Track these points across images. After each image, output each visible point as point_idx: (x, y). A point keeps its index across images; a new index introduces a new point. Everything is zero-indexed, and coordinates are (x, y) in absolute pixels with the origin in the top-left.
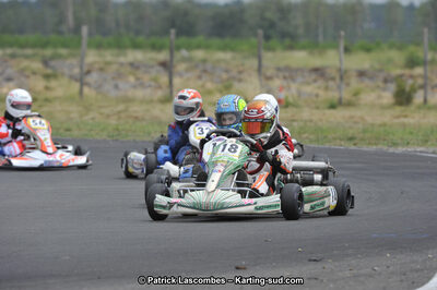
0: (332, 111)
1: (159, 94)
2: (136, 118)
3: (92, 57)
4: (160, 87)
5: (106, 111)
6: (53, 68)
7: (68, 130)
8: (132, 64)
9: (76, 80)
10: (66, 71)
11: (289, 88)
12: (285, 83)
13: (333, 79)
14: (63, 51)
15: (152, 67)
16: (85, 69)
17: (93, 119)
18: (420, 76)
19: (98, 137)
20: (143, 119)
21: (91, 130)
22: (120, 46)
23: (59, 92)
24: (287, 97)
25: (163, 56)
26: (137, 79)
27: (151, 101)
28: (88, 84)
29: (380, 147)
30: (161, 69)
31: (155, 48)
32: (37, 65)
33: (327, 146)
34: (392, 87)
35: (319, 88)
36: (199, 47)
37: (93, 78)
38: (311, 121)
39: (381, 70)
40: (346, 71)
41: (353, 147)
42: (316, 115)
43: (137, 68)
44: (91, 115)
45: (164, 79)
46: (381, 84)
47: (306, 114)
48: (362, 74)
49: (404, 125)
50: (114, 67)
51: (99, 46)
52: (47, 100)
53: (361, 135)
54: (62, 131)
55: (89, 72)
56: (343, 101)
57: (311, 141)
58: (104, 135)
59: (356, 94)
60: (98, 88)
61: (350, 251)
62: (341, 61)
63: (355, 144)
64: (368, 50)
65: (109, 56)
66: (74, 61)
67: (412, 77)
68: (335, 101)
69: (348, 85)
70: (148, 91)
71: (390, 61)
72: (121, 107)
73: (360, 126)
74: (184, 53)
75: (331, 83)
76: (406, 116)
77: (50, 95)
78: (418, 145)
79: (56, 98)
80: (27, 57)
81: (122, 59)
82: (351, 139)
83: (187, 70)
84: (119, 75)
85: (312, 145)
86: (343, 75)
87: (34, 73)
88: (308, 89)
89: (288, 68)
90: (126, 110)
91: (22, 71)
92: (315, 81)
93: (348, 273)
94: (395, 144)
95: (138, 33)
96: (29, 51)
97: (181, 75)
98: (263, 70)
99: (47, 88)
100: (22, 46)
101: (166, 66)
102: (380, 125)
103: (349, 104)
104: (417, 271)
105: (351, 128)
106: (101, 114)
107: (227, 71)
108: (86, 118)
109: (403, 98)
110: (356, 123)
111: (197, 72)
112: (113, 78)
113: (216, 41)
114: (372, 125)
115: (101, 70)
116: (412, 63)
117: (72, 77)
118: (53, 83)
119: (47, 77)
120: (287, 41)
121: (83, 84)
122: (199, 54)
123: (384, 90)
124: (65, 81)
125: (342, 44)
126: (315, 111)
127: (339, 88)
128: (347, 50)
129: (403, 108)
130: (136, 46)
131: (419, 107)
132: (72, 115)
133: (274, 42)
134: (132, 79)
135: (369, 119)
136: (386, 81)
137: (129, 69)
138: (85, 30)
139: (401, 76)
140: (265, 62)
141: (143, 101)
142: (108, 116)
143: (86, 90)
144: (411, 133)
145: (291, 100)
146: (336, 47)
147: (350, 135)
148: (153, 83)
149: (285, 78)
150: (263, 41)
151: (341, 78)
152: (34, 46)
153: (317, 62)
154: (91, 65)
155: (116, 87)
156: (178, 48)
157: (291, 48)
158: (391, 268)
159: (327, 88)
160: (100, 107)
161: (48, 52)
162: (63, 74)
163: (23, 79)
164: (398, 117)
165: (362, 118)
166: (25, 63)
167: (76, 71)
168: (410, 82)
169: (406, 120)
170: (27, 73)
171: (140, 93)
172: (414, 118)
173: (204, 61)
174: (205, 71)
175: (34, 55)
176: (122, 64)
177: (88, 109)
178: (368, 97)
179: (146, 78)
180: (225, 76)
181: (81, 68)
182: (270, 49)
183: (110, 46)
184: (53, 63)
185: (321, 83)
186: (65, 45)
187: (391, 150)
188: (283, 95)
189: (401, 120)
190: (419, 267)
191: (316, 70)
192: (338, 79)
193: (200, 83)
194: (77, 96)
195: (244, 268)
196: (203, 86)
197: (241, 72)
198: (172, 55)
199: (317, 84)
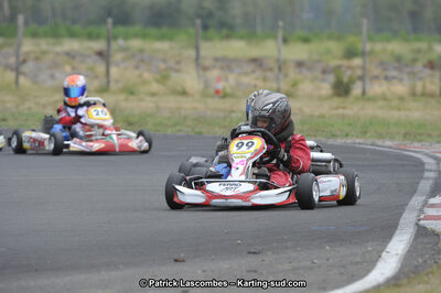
1: (96, 84)
3: (28, 46)
4: (96, 77)
5: (43, 101)
7: (4, 120)
8: (68, 54)
9: (12, 70)
10: (2, 60)
11: (227, 79)
12: (222, 74)
13: (271, 69)
15: (88, 56)
16: (21, 58)
17: (29, 109)
18: (358, 67)
21: (26, 120)
22: (56, 35)
24: (224, 88)
25: (99, 45)
26: (74, 68)
28: (25, 74)
29: (319, 138)
30: (97, 58)
31: (90, 37)
34: (331, 78)
35: (256, 79)
36: (136, 36)
37: (29, 67)
39: (319, 61)
40: (284, 62)
43: (73, 57)
44: (27, 105)
45: (101, 68)
46: (320, 75)
48: (300, 64)
49: (343, 117)
50: (51, 56)
51: (35, 35)
55: (24, 61)
59: (295, 85)
60: (34, 78)
61: (289, 244)
62: (279, 51)
64: (306, 40)
65: (44, 44)
66: (10, 50)
67: (350, 68)
69: (286, 76)
71: (329, 52)
74: (121, 42)
75: (269, 74)
76: (344, 108)
78: (357, 137)
81: (58, 49)
83: (124, 60)
84: (55, 65)
86: (281, 65)
88: (246, 80)
89: (223, 59)
92: (253, 72)
93: (287, 266)
94: (334, 136)
95: (74, 22)
97: (117, 65)
98: (201, 60)
101: (103, 55)
102: (319, 117)
104: (357, 263)
106: (38, 104)
107: (164, 61)
108: (22, 108)
109: (342, 89)
110: (295, 113)
111: (134, 62)
112: (49, 68)
113: (153, 31)
114: (311, 116)
115: (37, 59)
116: (350, 54)
117: (7, 67)
120: (225, 31)
121: (18, 73)
122: (136, 44)
123: (323, 80)
125: (280, 35)
127: (277, 79)
128: (285, 41)
129: (341, 99)
130: (72, 35)
131: (357, 99)
132: (8, 105)
133: (211, 32)
134: (68, 68)
135: (307, 111)
136: (324, 72)
137: (65, 58)
138: (21, 19)
139: (339, 67)
140: (202, 53)
142: (44, 106)
143: (22, 80)
144: (350, 125)
145: (228, 90)
146: (275, 38)
148: (89, 73)
149: (222, 68)
150: (200, 31)
151: (280, 69)
153: (255, 52)
154: (28, 53)
155: (52, 77)
156: (115, 38)
157: (228, 37)
158: (331, 261)
159: (265, 79)
160: (36, 97)
164: (337, 108)
165: (301, 110)
167: (12, 60)
168: (349, 72)
169: (344, 112)
172: (352, 109)
173: (141, 51)
174: (142, 61)
176: (57, 54)
177: (23, 99)
178: (306, 87)
179: (83, 68)
180: (162, 66)
181: (17, 56)
182: (207, 39)
183: (46, 35)
185: (259, 73)
188: (220, 86)
189: (340, 111)
190: (358, 259)
191: (254, 60)
192: (276, 70)
193: (136, 73)
194: (13, 86)
195: (183, 261)
196: (140, 76)
197: (178, 62)
198: (109, 45)
199: (255, 75)
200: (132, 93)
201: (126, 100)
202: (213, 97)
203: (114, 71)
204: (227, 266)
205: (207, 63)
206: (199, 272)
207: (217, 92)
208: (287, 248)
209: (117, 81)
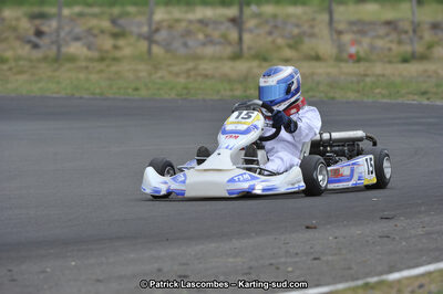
0: (406, 65)
1: (229, 50)
2: (206, 76)
3: (160, 14)
4: (230, 43)
5: (176, 69)
6: (120, 26)
7: (136, 89)
8: (201, 22)
9: (145, 39)
10: (135, 29)
11: (360, 42)
13: (406, 32)
14: (131, 9)
15: (221, 23)
16: (154, 27)
17: (162, 78)
19: (166, 97)
20: (213, 77)
21: (159, 89)
22: (189, 3)
23: (127, 51)
24: (358, 52)
25: (232, 12)
26: (207, 36)
27: (220, 59)
28: (157, 43)
30: (230, 25)
32: (106, 24)
33: (400, 100)
35: (391, 42)
37: (160, 37)
38: (383, 76)
40: (419, 25)
41: (426, 102)
42: (389, 69)
43: (207, 25)
44: (160, 74)
45: (234, 35)
47: (378, 69)
48: (435, 27)
50: (184, 24)
51: (168, 3)
52: (115, 59)
53: (434, 90)
54: (130, 91)
55: (157, 30)
56: (417, 54)
57: (383, 96)
58: (173, 95)
59: (430, 47)
60: (167, 47)
61: (423, 209)
62: (413, 13)
63: (428, 99)
65: (177, 12)
66: (143, 19)
68: (408, 55)
69: (421, 38)
70: (218, 48)
72: (191, 65)
73: (434, 80)
74: (254, 8)
75: (404, 37)
77: (118, 54)
79: (124, 58)
80: (95, 16)
81: (191, 16)
82: (424, 93)
83: (257, 26)
84: (188, 33)
85: (385, 100)
86: (416, 28)
87: (102, 32)
88: (380, 43)
89: (360, 22)
90: (195, 68)
91: (89, 31)
92: (387, 35)
93: (420, 231)
96: (96, 10)
97: (251, 31)
98: (335, 25)
99: (116, 47)
100: (90, 5)
101: (236, 22)
103: (423, 58)
105: (424, 82)
106: (170, 72)
107: (297, 26)
108: (154, 76)
110: (429, 77)
111: (267, 28)
112: (182, 36)
115: (170, 27)
117: (140, 36)
118: (121, 42)
119: (115, 36)
121: (151, 42)
122: (269, 9)
124: (132, 39)
126: (388, 66)
127: (411, 41)
128: (420, 2)
130: (205, 3)
132: (141, 74)
134: (201, 36)
137: (198, 26)
140: (336, 16)
141: (213, 58)
142: (177, 75)
143: (156, 49)
145: (362, 54)
147: (423, 90)
148: (222, 40)
151: (414, 31)
152: (102, 5)
153: (389, 14)
154: (159, 23)
155: (185, 45)
156: (248, 4)
159: (400, 42)
160: (169, 65)
161: (116, 11)
162: (131, 33)
163: (91, 38)
165: (436, 72)
166: (93, 22)
167: (145, 29)
170: (95, 32)
171: (209, 50)
173: (275, 16)
174: (276, 27)
175: (102, 13)
176: (190, 22)
177: (156, 67)
179: (216, 35)
180: (296, 31)
181: (150, 25)
182: (341, 3)
184: (121, 21)
185: (394, 36)
188: (353, 50)
191: (388, 23)
192: (411, 33)
193: (270, 39)
194: (146, 56)
195: (315, 228)
196: (273, 42)
197: (312, 27)
198: (241, 11)
199: (390, 38)
200: (265, 59)
201: (260, 66)
202: (346, 61)
203: (247, 37)
205: (341, 27)
206: (331, 238)
207: (351, 56)
208: (420, 212)
209: (249, 48)
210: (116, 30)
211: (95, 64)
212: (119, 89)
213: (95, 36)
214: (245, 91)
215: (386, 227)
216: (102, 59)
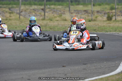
0: (90, 22)
1: (41, 18)
3: (23, 7)
4: (42, 16)
5: (27, 22)
6: (12, 10)
7: (16, 28)
8: (34, 9)
9: (18, 14)
10: (15, 11)
11: (78, 16)
12: (76, 14)
13: (90, 13)
14: (15, 6)
15: (39, 10)
16: (21, 11)
17: (23, 25)
18: (114, 12)
22: (30, 4)
23: (13, 17)
25: (42, 7)
26: (35, 14)
27: (39, 20)
28: (22, 15)
29: (103, 32)
31: (40, 5)
32: (7, 10)
34: (106, 15)
35: (86, 16)
36: (52, 5)
39: (103, 11)
40: (93, 11)
43: (35, 10)
44: (22, 24)
45: (43, 13)
46: (103, 15)
48: (98, 12)
49: (110, 26)
50: (29, 10)
51: (25, 4)
52: (10, 19)
53: (98, 29)
54: (14, 28)
55: (22, 12)
56: (93, 19)
59: (96, 17)
60: (24, 16)
61: (94, 62)
62: (92, 8)
63: (96, 32)
64: (100, 5)
65: (27, 7)
66: (18, 9)
67: (112, 13)
68: (91, 19)
69: (94, 15)
70: (38, 17)
71: (106, 8)
73: (98, 26)
75: (89, 14)
76: (110, 24)
78: (114, 32)
79: (13, 19)
81: (31, 8)
82: (95, 30)
83: (49, 11)
86: (93, 12)
87: (6, 12)
88: (83, 16)
89: (77, 10)
91: (3, 11)
92: (85, 14)
93: (94, 68)
94: (107, 31)
95: (35, 1)
96: (5, 6)
97: (48, 13)
98: (70, 11)
99: (10, 16)
100: (3, 5)
101: (43, 10)
102: (103, 26)
103: (95, 20)
104: (113, 67)
105: (95, 27)
106: (25, 23)
107: (60, 11)
108: (21, 24)
109: (109, 18)
110: (96, 25)
111: (52, 12)
112: (29, 13)
113: (57, 3)
114: (101, 26)
115: (25, 11)
116: (112, 9)
118: (12, 15)
119: (10, 13)
120: (77, 3)
121: (20, 15)
122: (52, 6)
123: (104, 16)
124: (15, 14)
127: (92, 16)
128: (94, 5)
129: (109, 21)
130: (35, 4)
131: (114, 21)
132: (17, 24)
133: (73, 3)
134: (34, 14)
135: (100, 25)
136: (105, 14)
137: (33, 11)
139: (109, 12)
140: (71, 9)
142: (27, 24)
143: (21, 17)
144: (112, 28)
146: (91, 4)
147: (94, 29)
148: (39, 15)
149: (76, 13)
150: (70, 3)
151: (92, 13)
152: (6, 4)
153: (86, 8)
154: (22, 10)
155: (29, 16)
156: (47, 5)
157: (78, 4)
158: (106, 66)
159: (88, 16)
160: (25, 21)
161: (10, 6)
162: (15, 12)
163: (3, 14)
164: (108, 24)
165: (98, 24)
166: (4, 9)
167: (18, 11)
168: (111, 14)
169: (110, 25)
170: (5, 12)
172: (112, 24)
173: (54, 8)
174: (54, 11)
176: (31, 9)
177: (21, 22)
178: (99, 18)
179: (38, 13)
180: (60, 13)
181: (20, 10)
182: (72, 5)
183: (28, 4)
184: (12, 9)
185: (86, 14)
186: (15, 4)
187: (106, 33)
189: (109, 25)
190: (114, 66)
191: (85, 11)
192: (91, 13)
193: (53, 14)
194: (19, 19)
195: (65, 66)
196: (54, 15)
197: (64, 12)
198: (45, 7)
199: (85, 15)
200: (51, 20)
201: (50, 22)
203: (46, 14)
204: (77, 68)
205: (72, 11)
206: (69, 69)
208: (94, 63)
209: (47, 17)
210: (10, 11)
211: (5, 21)
212: (11, 28)
213: (5, 13)
214: (46, 29)
215: (84, 66)
216: (6, 19)
